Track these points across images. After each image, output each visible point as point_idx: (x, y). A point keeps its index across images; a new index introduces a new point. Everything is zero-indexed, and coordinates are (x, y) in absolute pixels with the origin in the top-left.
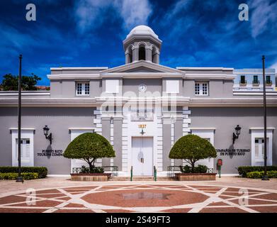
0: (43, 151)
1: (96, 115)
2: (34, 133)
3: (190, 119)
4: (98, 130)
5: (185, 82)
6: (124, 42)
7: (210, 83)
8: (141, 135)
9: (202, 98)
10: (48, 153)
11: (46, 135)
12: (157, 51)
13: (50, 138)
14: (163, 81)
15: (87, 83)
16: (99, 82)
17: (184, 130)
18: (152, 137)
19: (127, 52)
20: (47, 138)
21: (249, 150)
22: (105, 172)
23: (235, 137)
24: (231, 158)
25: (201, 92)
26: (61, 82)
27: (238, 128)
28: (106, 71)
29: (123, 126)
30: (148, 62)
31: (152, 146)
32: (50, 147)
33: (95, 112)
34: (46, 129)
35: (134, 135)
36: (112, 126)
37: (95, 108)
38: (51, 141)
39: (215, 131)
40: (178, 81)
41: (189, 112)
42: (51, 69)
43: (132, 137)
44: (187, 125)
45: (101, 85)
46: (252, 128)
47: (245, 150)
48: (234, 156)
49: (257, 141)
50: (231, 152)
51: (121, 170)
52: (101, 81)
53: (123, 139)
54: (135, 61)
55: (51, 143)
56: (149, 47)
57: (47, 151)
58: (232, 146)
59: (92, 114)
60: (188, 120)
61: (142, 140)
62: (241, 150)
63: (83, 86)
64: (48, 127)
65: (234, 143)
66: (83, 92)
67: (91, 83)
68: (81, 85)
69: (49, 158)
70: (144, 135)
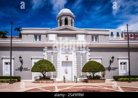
0: (18, 68)
1: (44, 51)
2: (14, 60)
3: (90, 53)
4: (45, 58)
5: (87, 36)
6: (57, 16)
7: (99, 36)
8: (66, 61)
9: (95, 43)
10: (21, 69)
11: (20, 60)
12: (73, 21)
13: (22, 62)
14: (77, 35)
15: (40, 35)
16: (46, 35)
17: (87, 58)
18: (72, 62)
19: (59, 21)
20: (21, 62)
21: (117, 68)
22: (51, 79)
23: (111, 62)
24: (109, 72)
25: (94, 40)
26: (27, 35)
27: (113, 58)
28: (49, 30)
29: (58, 56)
30: (69, 26)
31: (72, 66)
32: (21, 66)
33: (44, 50)
34: (20, 57)
35: (63, 61)
36: (52, 56)
37: (44, 48)
38: (22, 63)
39: (101, 59)
40: (84, 35)
41: (89, 50)
42: (22, 28)
43: (62, 62)
44: (88, 56)
45: (47, 37)
46: (119, 58)
47: (116, 68)
48: (111, 71)
49: (121, 64)
50: (109, 69)
51: (57, 78)
52: (47, 34)
53: (58, 62)
54: (63, 26)
55: (22, 64)
56: (69, 19)
57: (20, 68)
58: (110, 66)
59: (42, 51)
60: (89, 54)
61: (67, 63)
62: (114, 68)
63: (38, 37)
64: (21, 57)
65: (110, 64)
66: (38, 40)
67: (42, 35)
68: (37, 36)
69: (21, 72)
70: (68, 61)
